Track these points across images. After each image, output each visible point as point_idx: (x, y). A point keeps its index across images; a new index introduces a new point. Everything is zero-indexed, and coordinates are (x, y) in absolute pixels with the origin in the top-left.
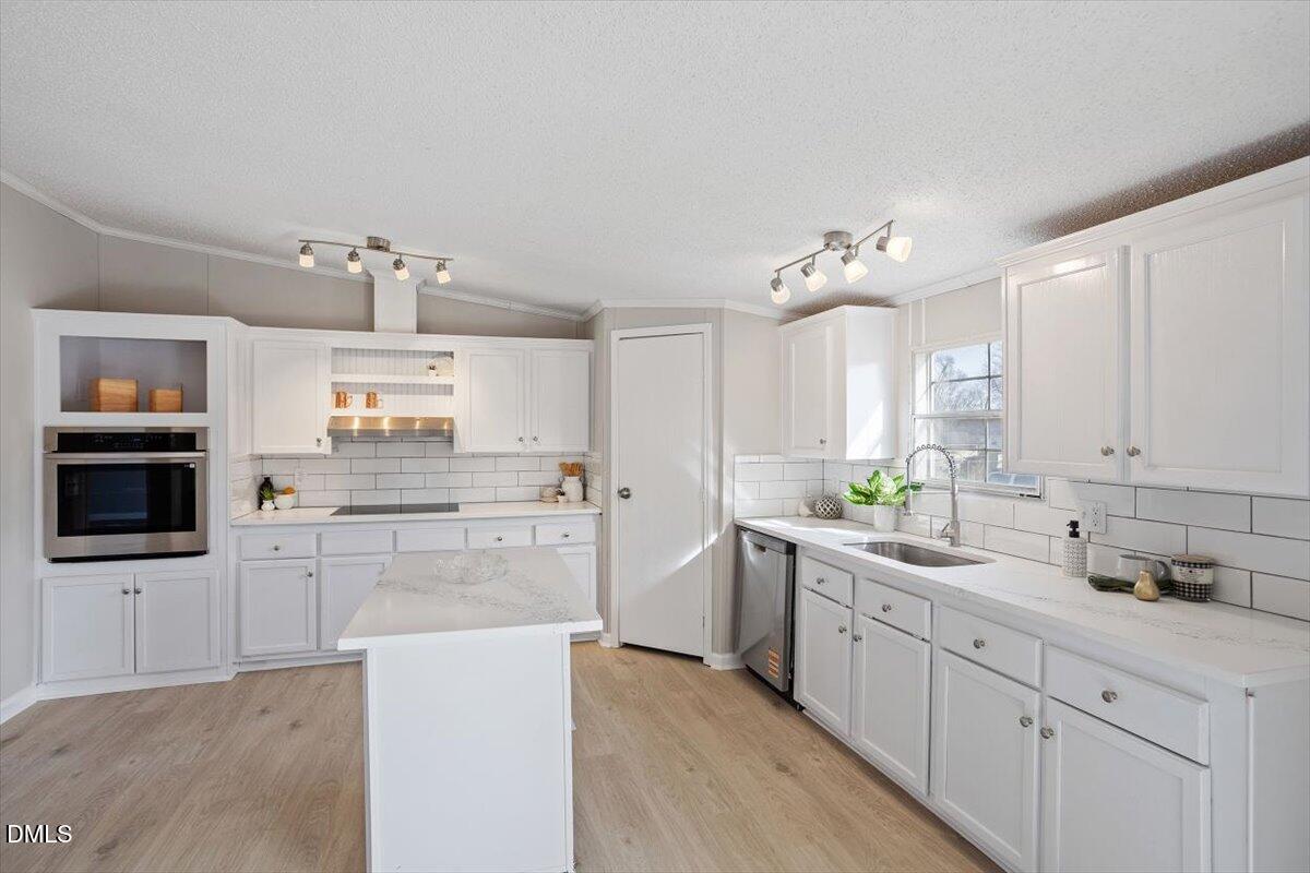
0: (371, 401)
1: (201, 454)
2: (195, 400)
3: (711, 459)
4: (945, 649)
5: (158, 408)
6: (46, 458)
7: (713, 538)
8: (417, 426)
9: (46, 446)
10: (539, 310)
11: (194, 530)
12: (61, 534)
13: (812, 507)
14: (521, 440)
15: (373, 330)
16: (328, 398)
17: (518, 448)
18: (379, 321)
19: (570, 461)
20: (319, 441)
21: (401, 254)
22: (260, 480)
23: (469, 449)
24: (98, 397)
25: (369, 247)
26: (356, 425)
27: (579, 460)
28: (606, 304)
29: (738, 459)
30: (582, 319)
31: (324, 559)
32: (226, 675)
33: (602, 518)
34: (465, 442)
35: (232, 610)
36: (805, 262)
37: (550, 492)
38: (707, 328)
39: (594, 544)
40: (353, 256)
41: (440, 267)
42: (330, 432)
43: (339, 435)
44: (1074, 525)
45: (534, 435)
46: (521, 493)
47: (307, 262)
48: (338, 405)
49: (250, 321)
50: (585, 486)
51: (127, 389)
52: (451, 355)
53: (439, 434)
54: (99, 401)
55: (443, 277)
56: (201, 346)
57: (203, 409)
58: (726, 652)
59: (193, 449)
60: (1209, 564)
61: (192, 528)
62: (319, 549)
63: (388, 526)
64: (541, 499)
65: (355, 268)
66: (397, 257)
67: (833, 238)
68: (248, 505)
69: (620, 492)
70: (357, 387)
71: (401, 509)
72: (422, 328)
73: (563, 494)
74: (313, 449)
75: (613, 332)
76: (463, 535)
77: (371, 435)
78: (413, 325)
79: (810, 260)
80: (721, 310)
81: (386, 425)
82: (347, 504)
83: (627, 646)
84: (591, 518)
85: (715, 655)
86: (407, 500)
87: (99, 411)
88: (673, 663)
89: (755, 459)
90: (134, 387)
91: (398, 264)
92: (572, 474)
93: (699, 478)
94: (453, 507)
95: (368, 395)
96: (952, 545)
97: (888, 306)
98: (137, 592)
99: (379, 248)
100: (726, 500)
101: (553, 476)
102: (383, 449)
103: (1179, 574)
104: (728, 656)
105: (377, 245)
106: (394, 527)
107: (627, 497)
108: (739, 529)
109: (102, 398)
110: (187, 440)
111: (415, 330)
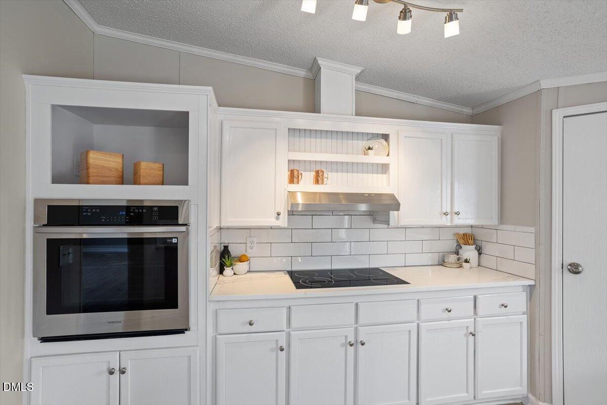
0: (318, 178)
1: (183, 229)
2: (176, 174)
5: (142, 180)
9: (36, 219)
11: (177, 307)
12: (49, 312)
14: (446, 214)
15: (319, 112)
16: (284, 174)
20: (278, 214)
22: (221, 248)
24: (88, 168)
30: (471, 112)
31: (293, 333)
37: (450, 259)
42: (287, 206)
45: (456, 210)
46: (425, 259)
48: (291, 181)
50: (480, 254)
51: (113, 162)
54: (88, 173)
57: (185, 182)
59: (175, 224)
61: (175, 306)
62: (289, 323)
63: (349, 299)
64: (444, 264)
70: (308, 165)
74: (273, 222)
75: (556, 111)
76: (416, 306)
78: (353, 108)
82: (289, 268)
87: (88, 183)
90: (120, 160)
92: (467, 243)
95: (317, 172)
98: (122, 371)
109: (91, 170)
111: (354, 113)
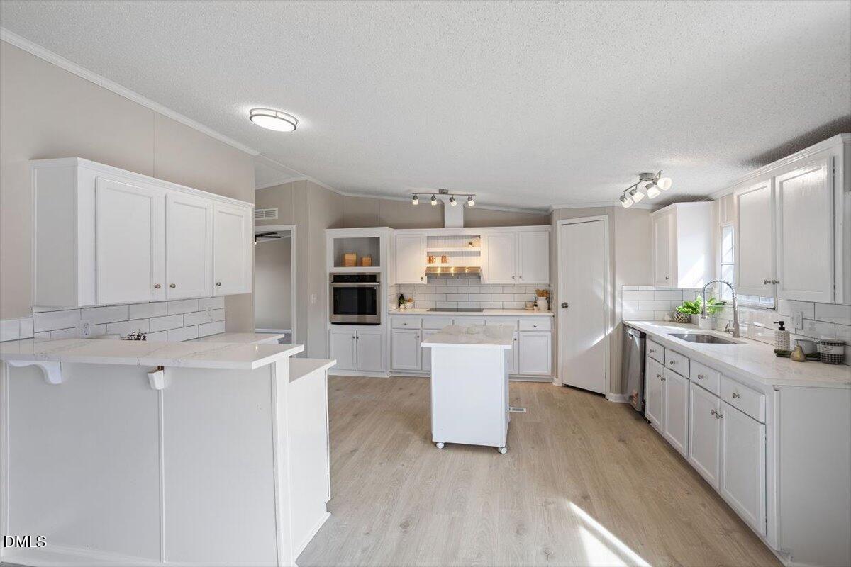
0: (444, 260)
1: (378, 283)
2: (375, 262)
3: (609, 288)
4: (694, 383)
5: (363, 265)
6: (330, 285)
7: (610, 330)
8: (467, 271)
9: (330, 280)
10: (523, 211)
11: (376, 314)
12: (334, 313)
13: (672, 316)
14: (513, 277)
15: (444, 227)
16: (426, 259)
17: (512, 282)
18: (447, 223)
19: (541, 289)
20: (422, 278)
21: (453, 195)
22: (399, 296)
23: (487, 282)
24: (345, 261)
25: (440, 193)
26: (439, 271)
27: (547, 288)
28: (554, 207)
29: (624, 288)
30: (547, 214)
31: (424, 330)
32: (387, 375)
33: (554, 319)
34: (487, 278)
35: (389, 347)
36: (631, 189)
37: (530, 305)
38: (606, 217)
39: (551, 331)
40: (433, 198)
41: (470, 199)
42: (426, 274)
43: (431, 275)
44: (782, 323)
45: (520, 274)
46: (515, 305)
47: (415, 202)
48: (430, 262)
49: (395, 227)
50: (549, 302)
51: (353, 258)
52: (479, 237)
53: (475, 274)
54: (345, 263)
55: (471, 203)
56: (377, 239)
57: (379, 265)
58: (618, 393)
59: (375, 282)
60: (844, 344)
62: (422, 326)
63: (450, 317)
64: (526, 308)
65: (434, 203)
66: (451, 196)
67: (644, 176)
68: (394, 306)
69: (562, 305)
70: (438, 254)
71: (458, 310)
72: (466, 225)
73: (536, 306)
74: (419, 282)
75: (558, 222)
77: (446, 275)
78: (462, 224)
79: (635, 187)
80: (613, 207)
81: (452, 271)
82: (434, 307)
83: (567, 386)
84: (548, 318)
85: (612, 394)
86: (462, 306)
87: (345, 267)
88: (589, 396)
89: (636, 288)
90: (356, 257)
91: (452, 200)
92: (542, 296)
93: (602, 297)
94: (481, 310)
95: (443, 257)
96: (734, 336)
97: (708, 200)
98: (357, 338)
99: (444, 193)
100: (617, 310)
101: (531, 296)
102: (450, 282)
103: (821, 349)
104: (619, 395)
105: (443, 192)
106: (453, 318)
107: (566, 307)
108: (625, 326)
110: (373, 278)
111: (463, 226)
